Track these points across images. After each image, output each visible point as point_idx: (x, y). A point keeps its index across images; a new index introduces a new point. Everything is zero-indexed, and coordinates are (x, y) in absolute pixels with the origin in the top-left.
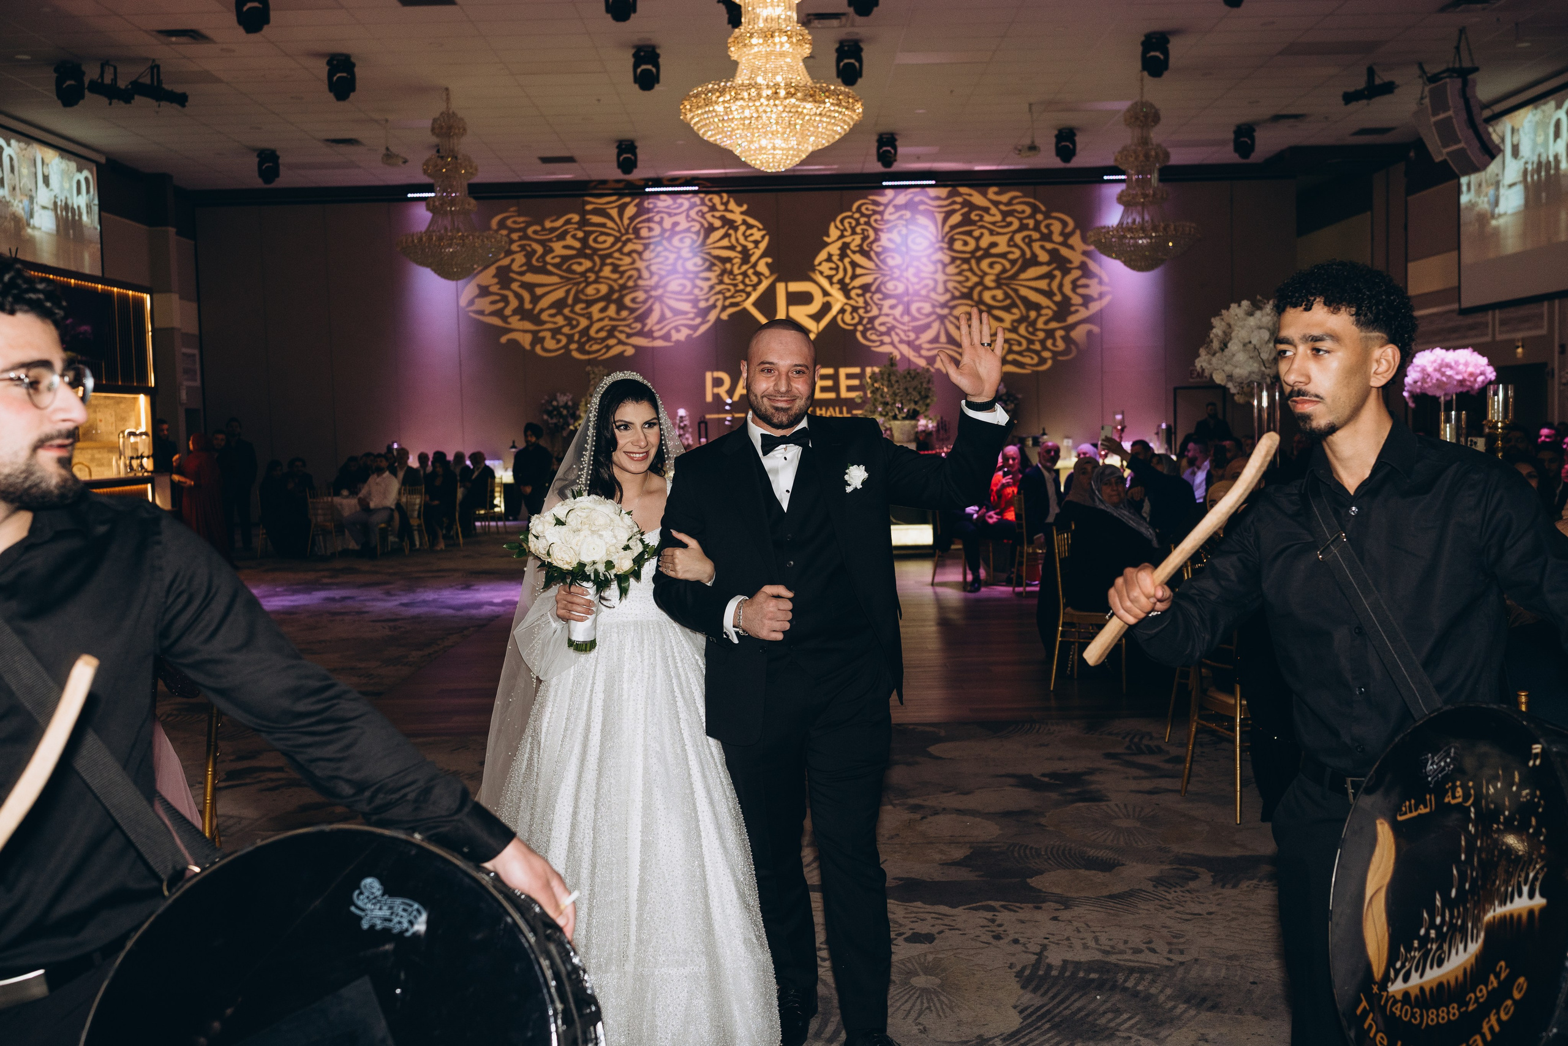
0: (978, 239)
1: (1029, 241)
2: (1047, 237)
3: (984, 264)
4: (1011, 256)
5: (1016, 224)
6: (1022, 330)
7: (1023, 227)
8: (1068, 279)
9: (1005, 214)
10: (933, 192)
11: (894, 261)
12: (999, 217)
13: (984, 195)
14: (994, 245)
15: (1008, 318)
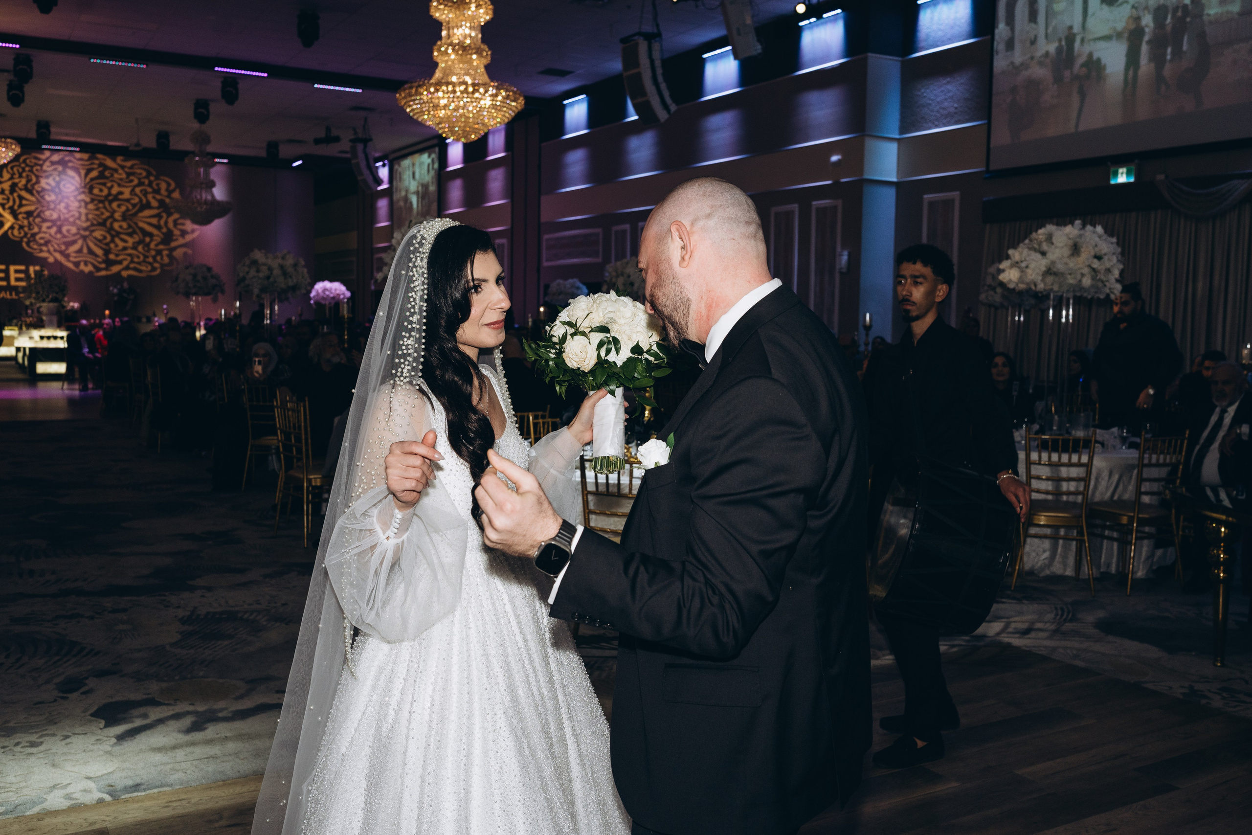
0: (110, 189)
1: (145, 193)
2: (157, 191)
3: (115, 205)
4: (133, 202)
5: (136, 182)
6: (140, 248)
7: (140, 184)
8: (171, 220)
9: (128, 175)
10: (78, 155)
11: (50, 197)
12: (124, 176)
13: (114, 160)
14: (121, 193)
15: (131, 241)
